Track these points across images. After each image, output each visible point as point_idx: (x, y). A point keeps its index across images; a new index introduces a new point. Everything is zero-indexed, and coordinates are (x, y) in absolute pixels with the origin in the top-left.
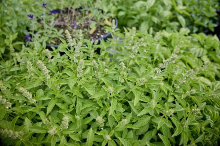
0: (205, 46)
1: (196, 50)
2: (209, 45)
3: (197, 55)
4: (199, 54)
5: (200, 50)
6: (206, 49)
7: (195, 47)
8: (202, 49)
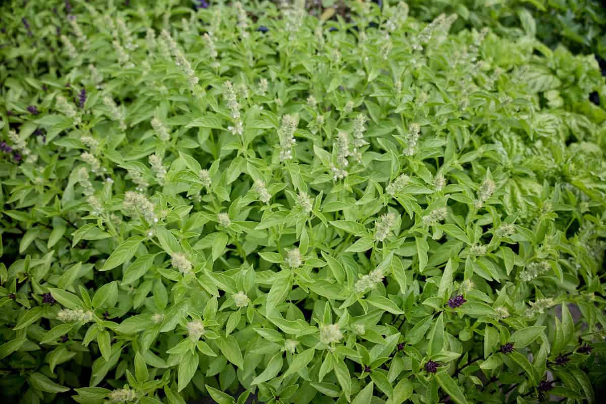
0: (559, 72)
1: (537, 77)
2: (567, 69)
3: (537, 89)
4: (543, 86)
5: (547, 80)
6: (558, 77)
7: (538, 72)
8: (551, 77)
